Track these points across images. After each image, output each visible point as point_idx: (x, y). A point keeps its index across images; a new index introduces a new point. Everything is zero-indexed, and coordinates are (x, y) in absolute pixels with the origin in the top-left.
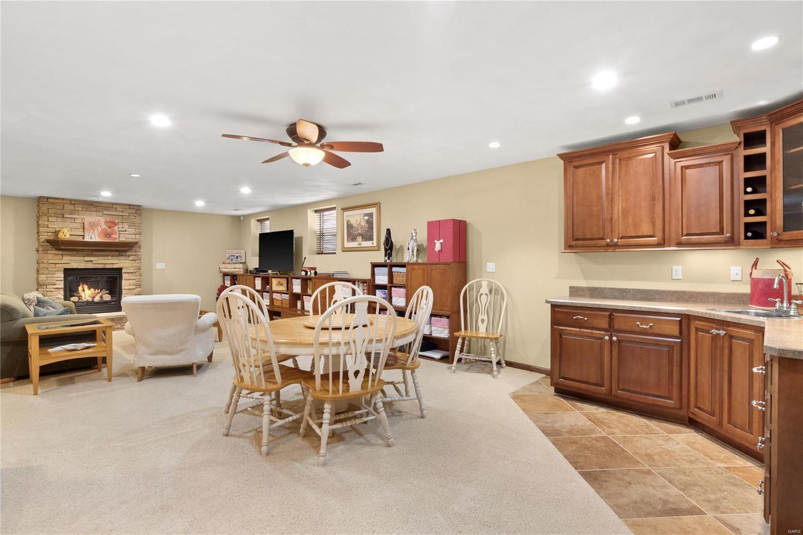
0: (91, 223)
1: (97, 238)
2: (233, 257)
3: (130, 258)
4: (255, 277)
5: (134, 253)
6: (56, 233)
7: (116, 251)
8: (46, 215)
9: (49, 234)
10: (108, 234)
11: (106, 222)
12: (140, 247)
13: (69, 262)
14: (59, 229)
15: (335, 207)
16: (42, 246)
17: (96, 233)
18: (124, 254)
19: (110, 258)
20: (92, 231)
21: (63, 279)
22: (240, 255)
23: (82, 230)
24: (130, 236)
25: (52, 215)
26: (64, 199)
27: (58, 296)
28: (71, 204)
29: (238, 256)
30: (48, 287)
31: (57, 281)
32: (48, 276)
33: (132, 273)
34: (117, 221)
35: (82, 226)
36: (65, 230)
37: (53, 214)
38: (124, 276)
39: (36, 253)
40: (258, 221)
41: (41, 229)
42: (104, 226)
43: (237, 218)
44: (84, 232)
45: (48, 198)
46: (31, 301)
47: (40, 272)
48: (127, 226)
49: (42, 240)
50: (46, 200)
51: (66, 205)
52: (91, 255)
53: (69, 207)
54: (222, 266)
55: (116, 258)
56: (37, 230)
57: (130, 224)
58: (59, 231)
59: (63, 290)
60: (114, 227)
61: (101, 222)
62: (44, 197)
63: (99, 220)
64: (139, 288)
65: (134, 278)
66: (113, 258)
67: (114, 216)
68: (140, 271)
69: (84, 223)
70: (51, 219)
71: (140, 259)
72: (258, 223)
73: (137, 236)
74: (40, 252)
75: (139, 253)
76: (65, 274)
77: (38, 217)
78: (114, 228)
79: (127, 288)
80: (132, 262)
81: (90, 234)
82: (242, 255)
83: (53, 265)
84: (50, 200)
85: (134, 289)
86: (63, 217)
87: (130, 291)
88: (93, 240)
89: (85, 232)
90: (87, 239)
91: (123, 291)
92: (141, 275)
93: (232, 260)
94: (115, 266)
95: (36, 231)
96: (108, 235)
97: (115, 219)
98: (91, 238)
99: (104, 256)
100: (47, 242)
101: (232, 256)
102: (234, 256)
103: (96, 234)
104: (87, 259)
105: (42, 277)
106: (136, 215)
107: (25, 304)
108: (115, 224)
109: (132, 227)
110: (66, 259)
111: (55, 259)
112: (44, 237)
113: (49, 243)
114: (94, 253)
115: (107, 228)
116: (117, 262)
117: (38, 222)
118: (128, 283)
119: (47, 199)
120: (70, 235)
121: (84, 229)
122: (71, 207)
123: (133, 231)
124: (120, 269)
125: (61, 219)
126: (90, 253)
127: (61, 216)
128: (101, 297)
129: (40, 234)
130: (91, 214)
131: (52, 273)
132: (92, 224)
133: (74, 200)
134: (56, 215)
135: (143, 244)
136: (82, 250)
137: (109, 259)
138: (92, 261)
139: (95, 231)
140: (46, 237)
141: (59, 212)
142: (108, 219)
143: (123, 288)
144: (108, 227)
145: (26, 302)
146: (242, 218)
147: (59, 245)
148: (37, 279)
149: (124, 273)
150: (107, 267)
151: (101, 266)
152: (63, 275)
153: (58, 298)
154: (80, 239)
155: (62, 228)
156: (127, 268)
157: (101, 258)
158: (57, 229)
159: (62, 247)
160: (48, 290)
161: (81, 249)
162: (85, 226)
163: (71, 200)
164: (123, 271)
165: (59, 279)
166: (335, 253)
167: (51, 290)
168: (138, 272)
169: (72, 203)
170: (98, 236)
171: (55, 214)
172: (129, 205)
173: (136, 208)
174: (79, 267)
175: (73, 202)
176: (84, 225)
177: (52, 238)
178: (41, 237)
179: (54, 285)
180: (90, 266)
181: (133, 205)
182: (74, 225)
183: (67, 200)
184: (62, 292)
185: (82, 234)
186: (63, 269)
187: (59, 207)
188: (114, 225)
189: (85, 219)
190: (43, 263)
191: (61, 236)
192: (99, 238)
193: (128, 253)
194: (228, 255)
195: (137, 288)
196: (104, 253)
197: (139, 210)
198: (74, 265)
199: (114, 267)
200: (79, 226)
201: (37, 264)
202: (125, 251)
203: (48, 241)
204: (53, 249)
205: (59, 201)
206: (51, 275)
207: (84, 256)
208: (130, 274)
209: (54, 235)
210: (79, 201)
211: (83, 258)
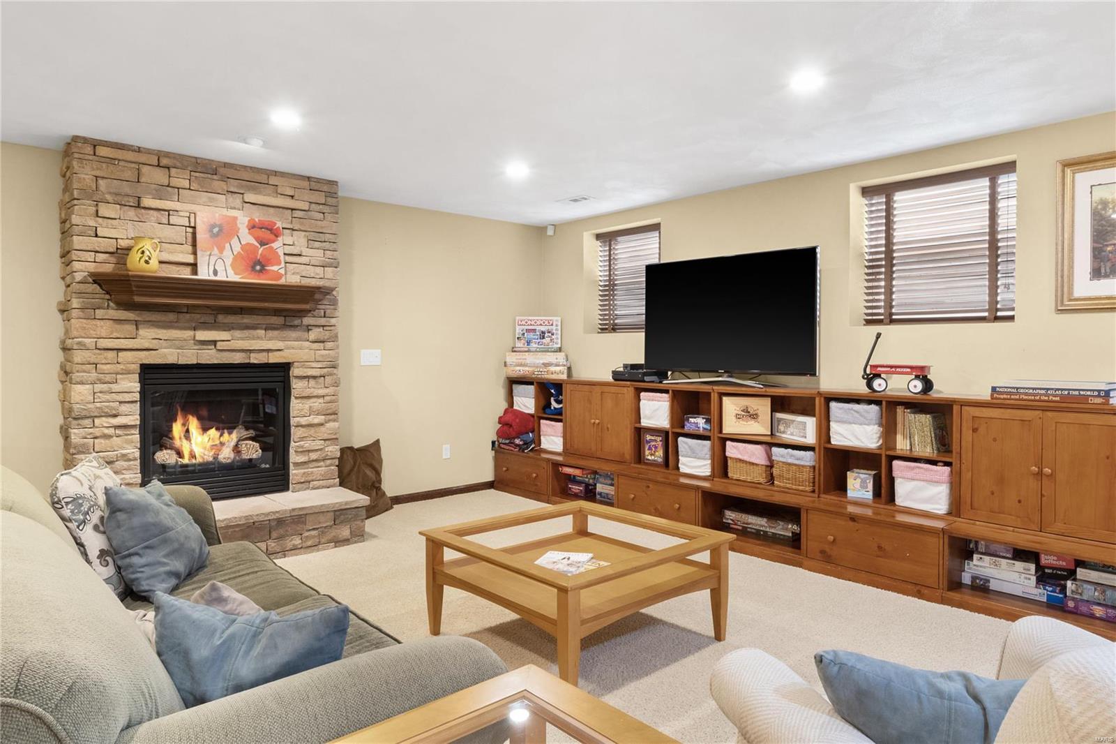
0: (213, 226)
1: (230, 271)
2: (531, 335)
3: (313, 335)
4: (638, 391)
5: (322, 321)
6: (121, 254)
7: (277, 312)
8: (90, 197)
9: (101, 257)
10: (259, 262)
11: (252, 227)
12: (334, 303)
13: (154, 344)
14: (131, 243)
15: (1014, 163)
16: (80, 294)
17: (228, 256)
18: (297, 322)
19: (261, 332)
20: (216, 251)
21: (137, 396)
22: (550, 328)
23: (190, 248)
24: (311, 271)
25: (109, 197)
26: (139, 150)
27: (124, 452)
28: (158, 166)
29: (543, 333)
30: (97, 421)
31: (121, 402)
32: (99, 387)
33: (314, 377)
34: (279, 224)
35: (190, 235)
36: (147, 245)
37: (110, 193)
38: (297, 386)
39: (59, 317)
40: (598, 237)
41: (78, 242)
42: (248, 238)
43: (538, 233)
44: (195, 253)
45: (95, 144)
46: (85, 508)
47: (76, 376)
48: (303, 241)
49: (79, 276)
50: (89, 149)
51: (145, 169)
52: (215, 326)
53: (155, 176)
54: (512, 358)
55: (276, 333)
56: (62, 246)
57: (312, 236)
58: (129, 249)
59: (137, 431)
60: (273, 241)
61: (239, 225)
62: (85, 140)
63: (235, 218)
64: (334, 420)
65: (321, 392)
66: (271, 333)
67: (272, 210)
68: (335, 371)
69: (194, 228)
70: (105, 210)
71: (335, 338)
72: (598, 243)
73: (329, 271)
74: (75, 313)
75: (333, 321)
76: (143, 381)
77: (67, 207)
78: (275, 245)
79: (304, 421)
80: (316, 346)
81: (213, 259)
82: (554, 327)
83: (111, 354)
84: (102, 151)
85: (322, 424)
86: (139, 206)
87: (312, 431)
88: (221, 277)
89: (199, 253)
90: (204, 274)
91: (293, 429)
92: (336, 384)
93: (529, 343)
94: (274, 359)
95: (57, 251)
96: (259, 265)
97: (274, 219)
98: (215, 273)
99: (247, 327)
100: (95, 282)
101: (528, 331)
102: (534, 331)
103: (229, 261)
104: (203, 335)
105: (81, 393)
106: (326, 209)
107: (63, 519)
108: (276, 234)
109: (317, 245)
110: (147, 336)
111: (115, 335)
112: (83, 267)
113: (100, 285)
114: (221, 318)
115: (258, 245)
116: (280, 345)
117: (63, 222)
118: (307, 406)
119: (95, 146)
120: (161, 262)
121: (194, 244)
122: (159, 176)
123: (317, 255)
124: (285, 367)
125: (131, 213)
126: (210, 319)
127: (132, 202)
128: (236, 449)
129: (74, 255)
130: (211, 200)
131: (108, 378)
132: (216, 230)
133: (168, 155)
134: (118, 199)
135: (340, 295)
136: (190, 309)
137: (258, 338)
138: (214, 342)
139: (225, 253)
140: (92, 267)
141: (126, 188)
142: (258, 215)
143: (293, 421)
144: (257, 239)
145: (66, 512)
146: (550, 232)
147: (132, 293)
148: (65, 398)
149: (297, 377)
150: (255, 359)
151: (238, 359)
152: (137, 386)
153: (124, 455)
154: (185, 274)
155: (137, 239)
156: (304, 363)
157: (237, 333)
158: (123, 243)
159: (137, 299)
160: (97, 432)
161: (188, 306)
162: (198, 236)
163: (160, 154)
164: (295, 371)
165: (128, 397)
166: (1011, 318)
167: (106, 431)
168: (331, 374)
169: (164, 161)
170: (233, 266)
171: (116, 194)
172: (309, 178)
173: (325, 188)
174: (183, 361)
175: (166, 161)
176: (194, 234)
177: (108, 268)
178: (76, 265)
179: (115, 416)
180: (210, 357)
181: (319, 181)
182: (168, 232)
183: (149, 152)
184: (136, 437)
185: (190, 259)
186: (137, 368)
187: (128, 175)
188: (272, 237)
189: (198, 214)
190: (83, 347)
191: (135, 263)
192: (236, 274)
193: (307, 321)
194: (518, 330)
195: (329, 421)
196: (247, 320)
197: (332, 194)
198: (169, 355)
199: (271, 361)
200: (180, 234)
201: (61, 353)
202: (302, 313)
203: (98, 279)
204: (111, 304)
205: (130, 156)
206: (105, 387)
207: (195, 329)
208: (312, 382)
209: (113, 260)
210: (181, 157)
211: (190, 333)
